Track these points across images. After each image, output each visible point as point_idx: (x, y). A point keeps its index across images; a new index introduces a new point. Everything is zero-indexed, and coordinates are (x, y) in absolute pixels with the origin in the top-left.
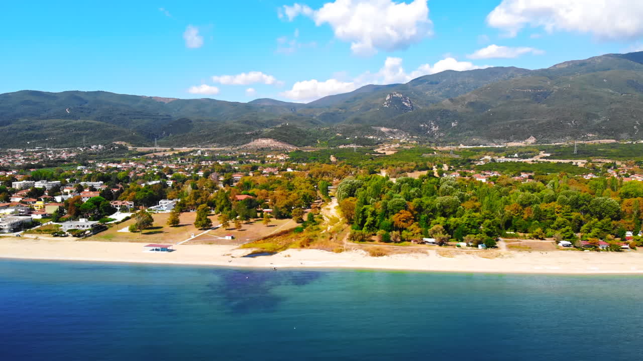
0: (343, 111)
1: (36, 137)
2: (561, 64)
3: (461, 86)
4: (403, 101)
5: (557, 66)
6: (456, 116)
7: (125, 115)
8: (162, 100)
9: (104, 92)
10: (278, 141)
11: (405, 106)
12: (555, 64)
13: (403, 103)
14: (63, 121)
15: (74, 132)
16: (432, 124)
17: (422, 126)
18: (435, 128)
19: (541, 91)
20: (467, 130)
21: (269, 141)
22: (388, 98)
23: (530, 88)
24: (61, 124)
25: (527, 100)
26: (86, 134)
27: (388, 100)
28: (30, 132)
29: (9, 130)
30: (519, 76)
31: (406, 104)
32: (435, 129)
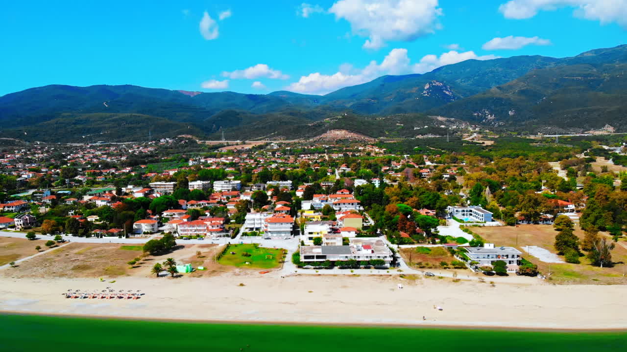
0: (376, 101)
1: (88, 131)
2: (587, 52)
3: (490, 75)
4: (444, 90)
5: (585, 55)
6: (511, 105)
7: (165, 108)
8: (188, 94)
9: (131, 86)
10: (352, 132)
11: (446, 94)
12: (582, 52)
13: (444, 91)
14: (108, 114)
15: (127, 126)
16: (487, 112)
17: (476, 114)
18: (491, 116)
19: (592, 78)
20: (529, 118)
21: (343, 132)
22: (427, 87)
23: (579, 75)
24: (108, 118)
25: (582, 87)
26: (140, 128)
27: (428, 89)
28: (79, 126)
29: (56, 123)
30: (553, 65)
31: (447, 93)
32: (491, 118)
